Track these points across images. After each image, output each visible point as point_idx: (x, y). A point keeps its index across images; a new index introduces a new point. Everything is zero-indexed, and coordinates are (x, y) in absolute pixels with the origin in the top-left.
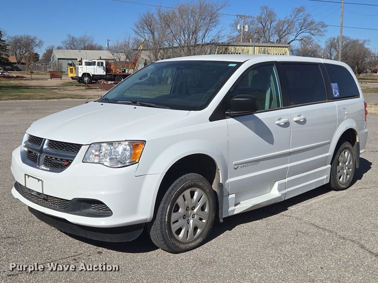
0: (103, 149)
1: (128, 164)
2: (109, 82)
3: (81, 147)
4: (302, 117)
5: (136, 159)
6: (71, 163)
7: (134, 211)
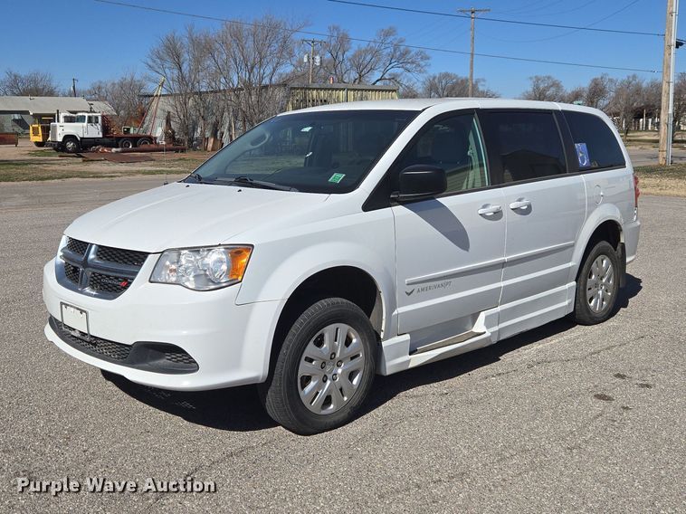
0: (183, 261)
1: (224, 285)
2: (114, 150)
3: (146, 257)
4: (525, 201)
5: (238, 276)
6: (131, 283)
7: (236, 364)
